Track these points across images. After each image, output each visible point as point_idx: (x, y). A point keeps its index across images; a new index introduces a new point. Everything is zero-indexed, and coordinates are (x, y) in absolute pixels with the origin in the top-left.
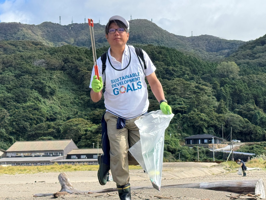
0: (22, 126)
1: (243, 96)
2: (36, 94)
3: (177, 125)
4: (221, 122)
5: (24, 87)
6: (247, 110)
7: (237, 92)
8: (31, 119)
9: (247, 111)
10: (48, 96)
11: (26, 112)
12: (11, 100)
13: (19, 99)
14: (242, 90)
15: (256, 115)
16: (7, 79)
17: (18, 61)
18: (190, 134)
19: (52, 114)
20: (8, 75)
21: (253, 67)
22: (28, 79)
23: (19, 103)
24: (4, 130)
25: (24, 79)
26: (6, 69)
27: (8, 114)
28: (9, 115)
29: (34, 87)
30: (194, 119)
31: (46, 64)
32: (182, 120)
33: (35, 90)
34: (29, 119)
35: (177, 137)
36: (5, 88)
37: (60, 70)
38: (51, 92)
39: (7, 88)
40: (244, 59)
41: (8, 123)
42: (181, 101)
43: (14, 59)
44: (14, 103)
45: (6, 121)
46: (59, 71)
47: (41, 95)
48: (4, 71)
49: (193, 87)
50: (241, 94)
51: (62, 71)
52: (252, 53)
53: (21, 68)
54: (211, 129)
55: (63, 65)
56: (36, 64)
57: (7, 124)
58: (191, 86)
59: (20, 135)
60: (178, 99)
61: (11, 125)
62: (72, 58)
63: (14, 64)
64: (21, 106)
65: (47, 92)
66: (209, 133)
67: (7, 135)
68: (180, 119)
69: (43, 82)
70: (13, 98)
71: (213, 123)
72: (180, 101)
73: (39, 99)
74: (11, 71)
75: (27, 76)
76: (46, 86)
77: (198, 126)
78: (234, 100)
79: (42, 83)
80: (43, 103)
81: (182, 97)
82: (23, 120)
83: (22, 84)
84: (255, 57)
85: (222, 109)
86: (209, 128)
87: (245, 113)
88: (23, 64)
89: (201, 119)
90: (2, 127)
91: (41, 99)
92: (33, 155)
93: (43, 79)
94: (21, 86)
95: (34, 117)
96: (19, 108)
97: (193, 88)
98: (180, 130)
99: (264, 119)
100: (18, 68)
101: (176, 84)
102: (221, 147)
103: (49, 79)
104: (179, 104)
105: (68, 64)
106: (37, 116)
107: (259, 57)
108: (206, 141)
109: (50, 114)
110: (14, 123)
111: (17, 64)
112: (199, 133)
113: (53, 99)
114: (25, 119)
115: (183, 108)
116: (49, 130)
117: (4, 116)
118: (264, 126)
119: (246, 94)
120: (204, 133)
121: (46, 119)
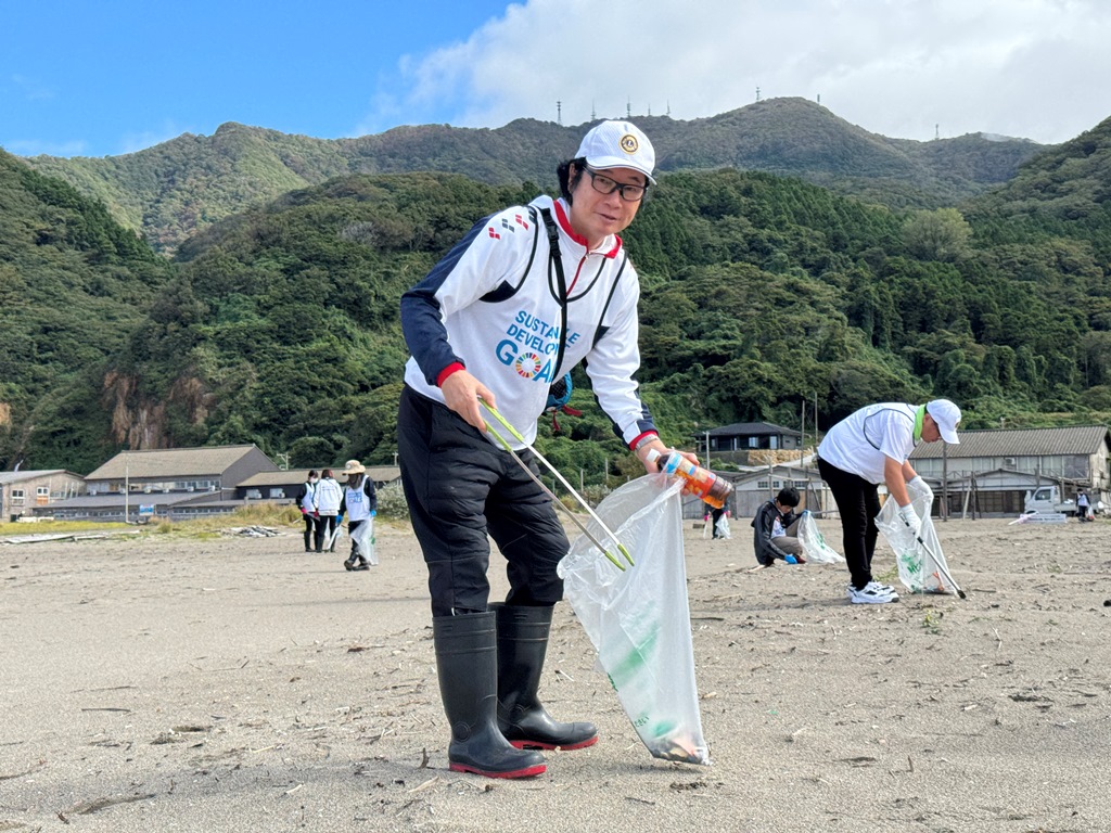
0: (287, 406)
1: (937, 307)
2: (339, 318)
3: (689, 396)
4: (818, 386)
5: (305, 300)
6: (938, 349)
7: (918, 297)
8: (314, 388)
9: (938, 353)
10: (376, 322)
11: (303, 368)
12: (267, 337)
13: (288, 335)
14: (934, 292)
15: (947, 364)
16: (259, 279)
17: (296, 230)
18: (725, 423)
19: (377, 373)
20: (266, 267)
21: (1043, 222)
22: (319, 278)
23: (286, 343)
24: (240, 418)
25: (308, 277)
26: (265, 251)
27: (255, 375)
28: (258, 378)
29: (336, 299)
30: (738, 379)
31: (376, 233)
32: (705, 384)
33: (339, 307)
34: (307, 389)
35: (686, 433)
36: (254, 305)
37: (421, 251)
38: (384, 311)
39: (259, 303)
40: (1023, 199)
41: (250, 398)
42: (733, 329)
43: (287, 223)
44: (276, 345)
45: (246, 393)
46: (419, 254)
47: (356, 320)
48: (258, 257)
49: (777, 287)
50: (931, 302)
51: (428, 254)
52: (1049, 181)
53: (304, 249)
54: (785, 407)
55: (431, 236)
56: (344, 235)
57: (250, 402)
58: (771, 284)
59: (281, 432)
60: (724, 322)
61: (259, 405)
62: (458, 214)
63: (285, 237)
64: (292, 351)
65: (372, 312)
66: (777, 419)
67: (246, 431)
68: (699, 381)
69: (362, 284)
70: (271, 331)
71: (792, 389)
72: (729, 329)
73: (345, 333)
74: (276, 257)
75: (315, 270)
76: (370, 295)
77: (748, 399)
78: (909, 321)
79: (358, 289)
80: (361, 345)
81: (737, 318)
82: (291, 390)
83: (302, 291)
84: (1058, 190)
85: (834, 348)
86: (781, 405)
87: (929, 359)
88: (309, 236)
89: (760, 380)
90: (236, 410)
91: (351, 333)
92: (148, 488)
93: (363, 278)
94: (297, 298)
95: (323, 381)
96: (285, 358)
97: (776, 290)
98: (697, 410)
99: (965, 374)
100: (296, 247)
101: (727, 280)
102: (786, 458)
103: (382, 276)
104: (726, 337)
105: (448, 232)
106: (330, 379)
107: (1071, 190)
108: (753, 442)
109: (370, 374)
110: (266, 400)
111: (295, 238)
112: (750, 420)
113: (389, 332)
114: (298, 389)
115: (730, 349)
116: (344, 416)
117: (244, 380)
118: (965, 394)
119: (946, 303)
120: (764, 419)
121: (358, 387)
